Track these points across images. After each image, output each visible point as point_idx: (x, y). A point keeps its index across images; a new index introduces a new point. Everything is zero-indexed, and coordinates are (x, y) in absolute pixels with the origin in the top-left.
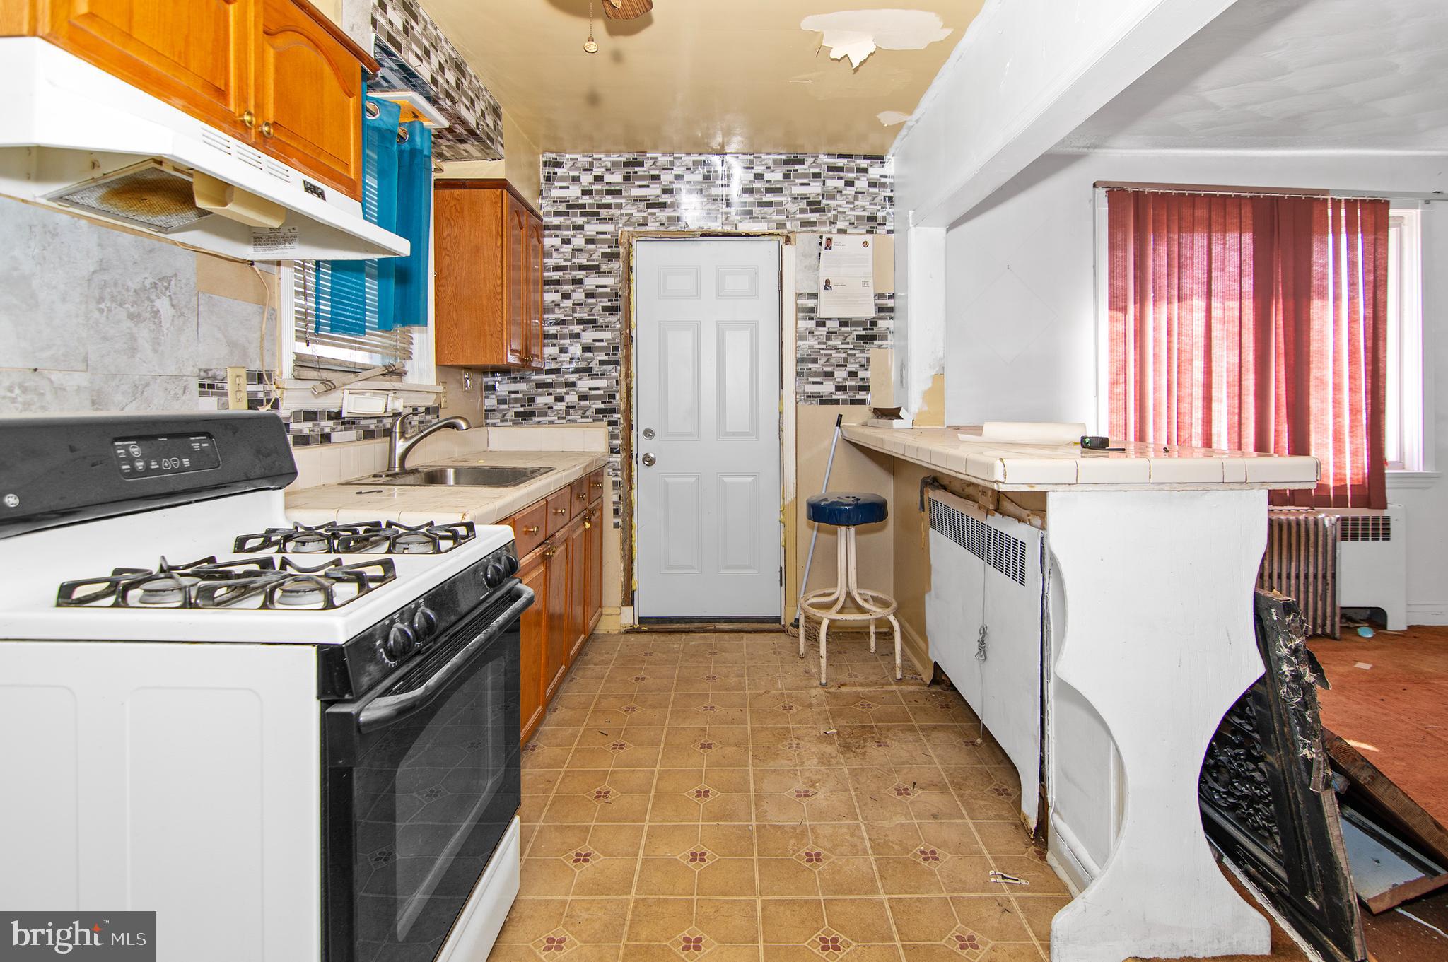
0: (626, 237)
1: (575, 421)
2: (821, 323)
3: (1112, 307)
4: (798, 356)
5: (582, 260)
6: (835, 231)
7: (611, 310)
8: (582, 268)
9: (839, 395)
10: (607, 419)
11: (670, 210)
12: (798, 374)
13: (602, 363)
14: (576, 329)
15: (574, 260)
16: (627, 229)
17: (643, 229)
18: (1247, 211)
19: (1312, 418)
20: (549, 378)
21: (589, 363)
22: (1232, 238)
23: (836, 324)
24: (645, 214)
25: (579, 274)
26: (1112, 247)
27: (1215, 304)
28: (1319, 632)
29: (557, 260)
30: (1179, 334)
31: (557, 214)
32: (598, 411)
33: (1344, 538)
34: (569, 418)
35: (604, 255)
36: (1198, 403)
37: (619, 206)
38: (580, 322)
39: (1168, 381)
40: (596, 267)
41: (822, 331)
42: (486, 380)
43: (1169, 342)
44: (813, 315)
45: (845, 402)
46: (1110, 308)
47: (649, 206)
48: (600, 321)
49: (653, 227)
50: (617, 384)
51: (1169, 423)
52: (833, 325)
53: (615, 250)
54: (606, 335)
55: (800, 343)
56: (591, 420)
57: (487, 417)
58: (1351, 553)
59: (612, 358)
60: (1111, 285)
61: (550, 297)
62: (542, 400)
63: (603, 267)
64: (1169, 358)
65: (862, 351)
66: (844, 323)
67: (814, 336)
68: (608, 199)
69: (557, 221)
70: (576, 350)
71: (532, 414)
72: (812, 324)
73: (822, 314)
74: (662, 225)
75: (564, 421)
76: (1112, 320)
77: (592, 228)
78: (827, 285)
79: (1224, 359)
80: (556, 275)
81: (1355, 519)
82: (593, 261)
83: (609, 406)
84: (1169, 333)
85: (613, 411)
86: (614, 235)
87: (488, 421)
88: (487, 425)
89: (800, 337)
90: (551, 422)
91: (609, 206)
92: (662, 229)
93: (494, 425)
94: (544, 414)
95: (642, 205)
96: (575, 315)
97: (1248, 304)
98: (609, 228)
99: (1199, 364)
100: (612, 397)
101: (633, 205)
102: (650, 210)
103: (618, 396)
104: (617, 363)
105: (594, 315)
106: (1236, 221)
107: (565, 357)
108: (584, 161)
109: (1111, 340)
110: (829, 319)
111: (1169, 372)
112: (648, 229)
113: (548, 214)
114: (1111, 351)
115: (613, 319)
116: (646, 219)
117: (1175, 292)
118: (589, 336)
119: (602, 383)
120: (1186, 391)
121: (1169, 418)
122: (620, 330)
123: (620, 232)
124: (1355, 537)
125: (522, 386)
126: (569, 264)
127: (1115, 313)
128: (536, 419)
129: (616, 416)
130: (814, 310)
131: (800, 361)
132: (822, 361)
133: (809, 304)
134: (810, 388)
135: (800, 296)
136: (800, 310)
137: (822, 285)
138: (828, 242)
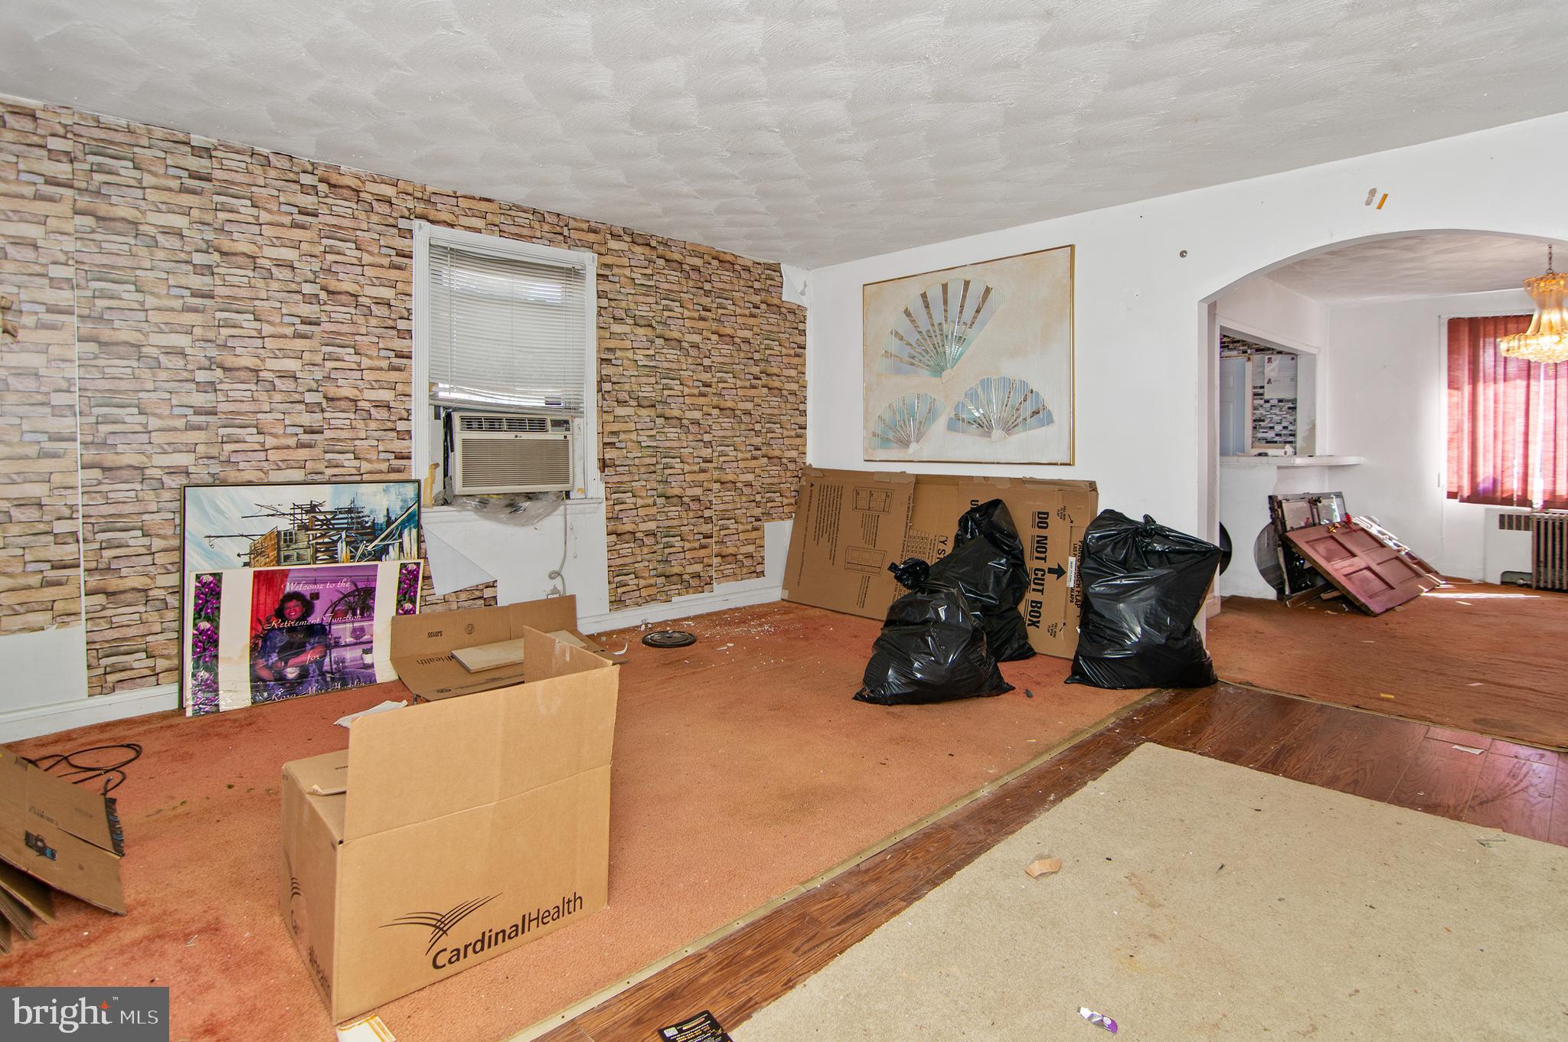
2: (1267, 401)
3: (1450, 386)
4: (1254, 418)
6: (1275, 353)
9: (1277, 439)
12: (1255, 428)
23: (1276, 401)
27: (1533, 383)
30: (1504, 402)
39: (1495, 431)
41: (1268, 405)
43: (1496, 409)
44: (1262, 397)
45: (1280, 442)
46: (1449, 388)
52: (1272, 402)
55: (1254, 412)
60: (1449, 375)
64: (1496, 417)
66: (1280, 401)
67: (1263, 408)
72: (1262, 402)
73: (1266, 397)
76: (1450, 396)
78: (1269, 382)
84: (1496, 402)
89: (1255, 408)
99: (1521, 421)
109: (1449, 407)
110: (1272, 399)
111: (1496, 425)
114: (1450, 414)
117: (1501, 377)
120: (1508, 438)
127: (1452, 391)
130: (1262, 394)
131: (1255, 421)
132: (1267, 421)
133: (1261, 391)
134: (1260, 435)
135: (1255, 388)
136: (1255, 394)
137: (1266, 381)
138: (1270, 359)
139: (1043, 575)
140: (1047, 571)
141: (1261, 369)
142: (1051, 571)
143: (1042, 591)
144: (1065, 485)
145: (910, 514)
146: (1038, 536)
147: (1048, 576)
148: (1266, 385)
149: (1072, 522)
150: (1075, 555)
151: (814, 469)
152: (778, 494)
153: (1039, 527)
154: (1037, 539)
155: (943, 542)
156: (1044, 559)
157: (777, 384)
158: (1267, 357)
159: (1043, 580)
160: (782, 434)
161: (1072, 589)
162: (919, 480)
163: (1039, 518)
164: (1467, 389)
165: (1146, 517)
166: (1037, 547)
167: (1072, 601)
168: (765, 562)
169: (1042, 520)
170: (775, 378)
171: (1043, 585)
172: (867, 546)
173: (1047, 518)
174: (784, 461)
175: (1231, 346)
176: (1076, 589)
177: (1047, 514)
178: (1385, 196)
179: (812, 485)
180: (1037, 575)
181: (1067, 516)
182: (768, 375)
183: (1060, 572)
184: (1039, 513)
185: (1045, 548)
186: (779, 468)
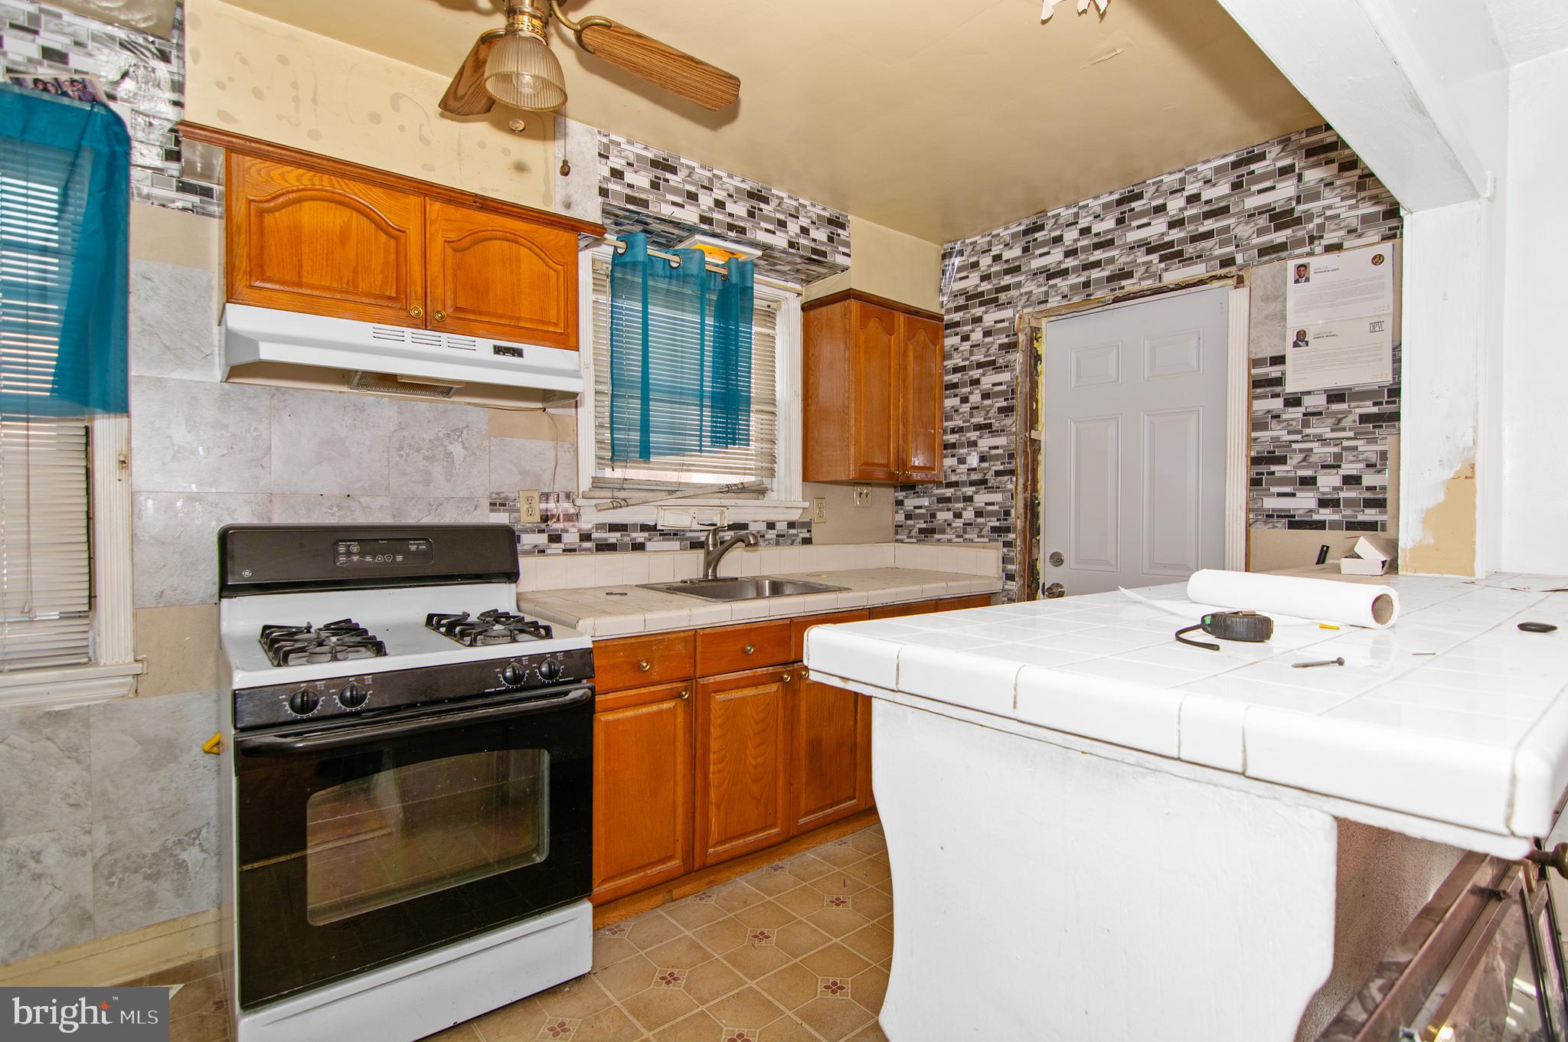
0: (1027, 321)
1: (971, 540)
2: (1294, 401)
4: (1253, 454)
5: (979, 357)
6: (1318, 249)
7: (1006, 411)
8: (980, 365)
9: (1326, 514)
10: (1002, 539)
11: (1074, 276)
12: (1255, 482)
13: (998, 473)
14: (973, 435)
15: (973, 358)
16: (1026, 311)
17: (1043, 307)
20: (949, 492)
21: (985, 474)
23: (1321, 400)
24: (1045, 289)
25: (975, 374)
29: (957, 361)
31: (958, 309)
32: (994, 529)
34: (966, 536)
35: (1002, 347)
37: (1018, 285)
38: (978, 427)
40: (993, 362)
41: (1295, 413)
42: (896, 494)
44: (1278, 389)
45: (1335, 526)
47: (1050, 277)
48: (996, 425)
49: (1054, 302)
50: (1012, 498)
52: (1317, 402)
53: (1013, 339)
54: (1001, 441)
55: (1254, 435)
56: (987, 540)
57: (896, 533)
59: (1009, 467)
61: (950, 403)
62: (943, 516)
63: (1000, 362)
65: (1372, 441)
66: (1336, 396)
67: (1280, 422)
68: (1007, 280)
69: (957, 317)
70: (973, 461)
71: (933, 531)
72: (1277, 404)
73: (1291, 387)
74: (1064, 297)
75: (961, 540)
77: (990, 318)
78: (1301, 339)
80: (955, 378)
82: (990, 355)
83: (1004, 524)
85: (1008, 530)
86: (1011, 320)
87: (898, 537)
88: (897, 541)
89: (1257, 424)
90: (950, 541)
91: (1007, 288)
92: (1065, 302)
93: (902, 541)
94: (943, 532)
95: (1042, 279)
96: (972, 420)
98: (1007, 313)
100: (1007, 513)
101: (1033, 280)
102: (1051, 282)
103: (1013, 511)
104: (1012, 472)
105: (990, 419)
107: (963, 468)
108: (982, 241)
110: (1309, 393)
112: (1049, 306)
113: (948, 311)
115: (1008, 421)
116: (1046, 293)
118: (985, 443)
119: (997, 497)
122: (1015, 433)
123: (1017, 316)
125: (925, 502)
126: (967, 363)
128: (937, 536)
129: (1012, 536)
130: (1279, 381)
131: (1255, 461)
132: (1294, 460)
133: (1274, 372)
134: (1271, 503)
135: (1255, 363)
136: (1256, 383)
137: (1291, 337)
138: (1302, 272)
141: (1273, 307)
148: (1290, 353)
158: (1291, 265)
175: (1190, 250)
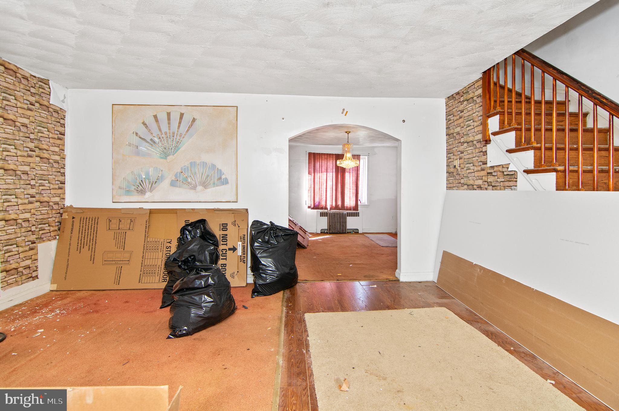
3: (309, 173)
18: (334, 156)
19: (345, 194)
22: (331, 162)
26: (309, 163)
27: (328, 174)
28: (341, 232)
30: (321, 179)
33: (348, 216)
36: (325, 192)
39: (319, 188)
43: (319, 180)
46: (309, 174)
51: (319, 195)
58: (349, 218)
60: (309, 170)
64: (319, 183)
76: (309, 176)
79: (330, 183)
81: (353, 213)
84: (319, 179)
97: (334, 173)
99: (325, 184)
106: (332, 158)
109: (308, 180)
111: (319, 186)
114: (308, 182)
117: (321, 171)
120: (322, 190)
121: (319, 194)
124: (349, 216)
139: (226, 252)
140: (228, 250)
142: (230, 249)
143: (226, 259)
144: (235, 211)
145: (147, 230)
146: (222, 235)
147: (228, 252)
149: (239, 227)
150: (241, 241)
151: (74, 208)
152: (47, 225)
153: (223, 230)
154: (222, 236)
155: (169, 242)
156: (226, 244)
157: (46, 155)
159: (226, 254)
160: (50, 187)
161: (241, 256)
162: (152, 212)
163: (223, 226)
164: (313, 174)
165: (271, 222)
166: (222, 240)
167: (241, 261)
168: (39, 269)
169: (224, 227)
170: (44, 151)
171: (226, 256)
172: (118, 250)
173: (227, 226)
174: (51, 204)
176: (242, 256)
177: (227, 224)
178: (347, 112)
179: (73, 218)
180: (223, 252)
181: (236, 225)
182: (40, 149)
183: (234, 249)
184: (223, 224)
185: (227, 239)
186: (48, 209)
